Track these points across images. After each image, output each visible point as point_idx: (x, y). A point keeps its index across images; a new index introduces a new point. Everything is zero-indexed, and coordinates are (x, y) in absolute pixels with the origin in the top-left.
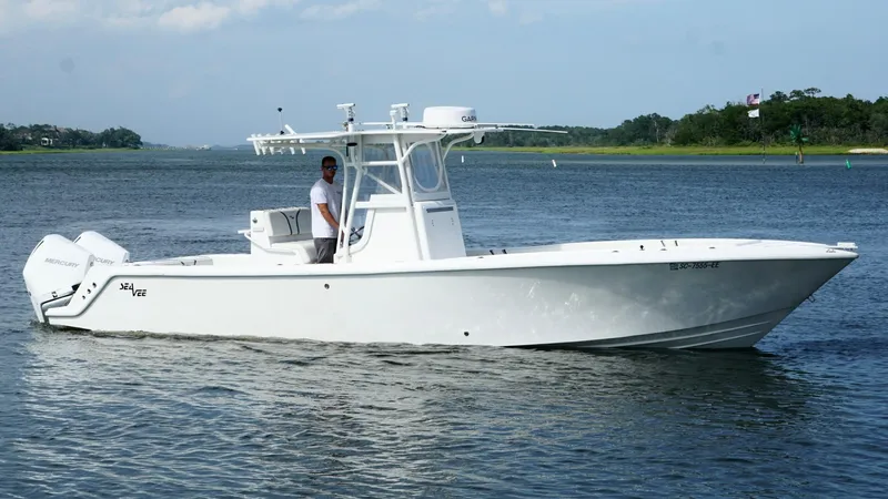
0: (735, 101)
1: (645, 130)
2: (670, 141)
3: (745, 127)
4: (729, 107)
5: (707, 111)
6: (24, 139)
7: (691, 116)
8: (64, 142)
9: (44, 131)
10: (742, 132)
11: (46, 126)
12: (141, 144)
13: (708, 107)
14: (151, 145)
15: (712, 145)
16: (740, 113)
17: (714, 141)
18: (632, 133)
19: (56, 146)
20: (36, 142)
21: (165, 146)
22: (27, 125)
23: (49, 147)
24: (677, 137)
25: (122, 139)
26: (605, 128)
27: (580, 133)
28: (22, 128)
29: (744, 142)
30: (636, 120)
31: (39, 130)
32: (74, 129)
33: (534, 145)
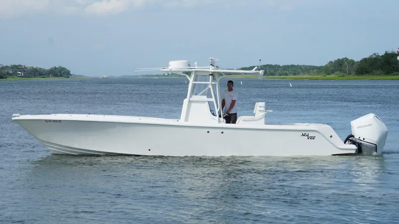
0: (390, 51)
1: (340, 67)
2: (354, 72)
3: (395, 64)
4: (386, 54)
5: (374, 56)
6: (8, 73)
7: (366, 59)
8: (29, 74)
9: (19, 68)
10: (394, 67)
11: (20, 65)
12: (71, 75)
13: (375, 54)
14: (75, 76)
15: (377, 74)
16: (393, 57)
17: (378, 72)
18: (333, 69)
19: (25, 76)
20: (14, 74)
21: (83, 76)
22: (9, 65)
23: (21, 77)
24: (358, 70)
25: (60, 73)
26: (319, 66)
27: (305, 68)
28: (7, 66)
29: (395, 73)
30: (335, 61)
31: (16, 68)
32: (35, 67)
33: (280, 75)
